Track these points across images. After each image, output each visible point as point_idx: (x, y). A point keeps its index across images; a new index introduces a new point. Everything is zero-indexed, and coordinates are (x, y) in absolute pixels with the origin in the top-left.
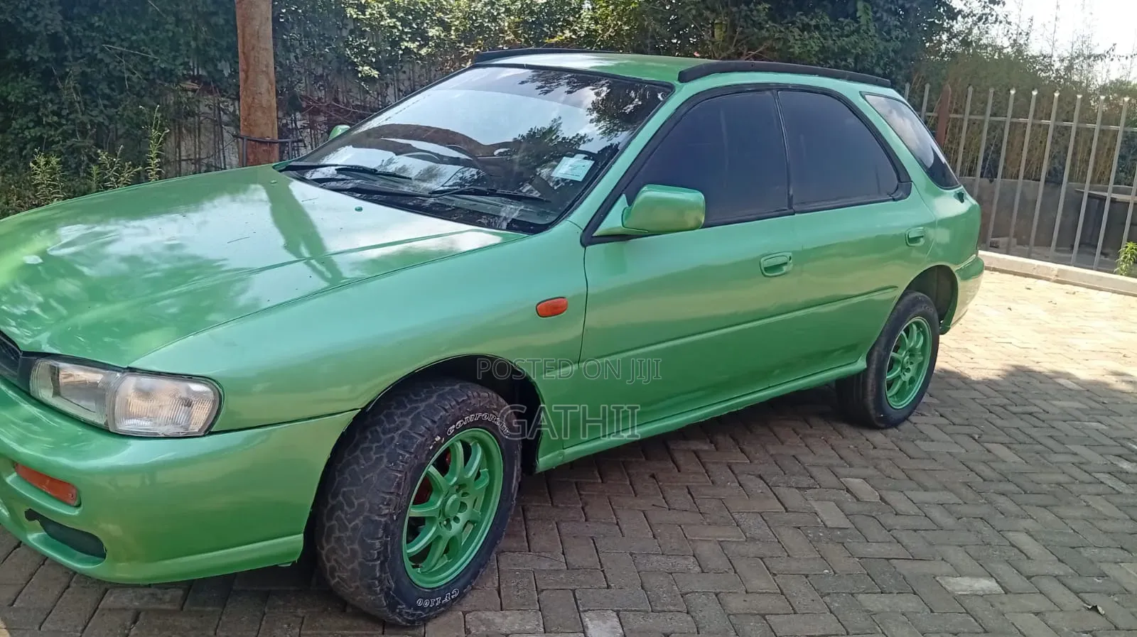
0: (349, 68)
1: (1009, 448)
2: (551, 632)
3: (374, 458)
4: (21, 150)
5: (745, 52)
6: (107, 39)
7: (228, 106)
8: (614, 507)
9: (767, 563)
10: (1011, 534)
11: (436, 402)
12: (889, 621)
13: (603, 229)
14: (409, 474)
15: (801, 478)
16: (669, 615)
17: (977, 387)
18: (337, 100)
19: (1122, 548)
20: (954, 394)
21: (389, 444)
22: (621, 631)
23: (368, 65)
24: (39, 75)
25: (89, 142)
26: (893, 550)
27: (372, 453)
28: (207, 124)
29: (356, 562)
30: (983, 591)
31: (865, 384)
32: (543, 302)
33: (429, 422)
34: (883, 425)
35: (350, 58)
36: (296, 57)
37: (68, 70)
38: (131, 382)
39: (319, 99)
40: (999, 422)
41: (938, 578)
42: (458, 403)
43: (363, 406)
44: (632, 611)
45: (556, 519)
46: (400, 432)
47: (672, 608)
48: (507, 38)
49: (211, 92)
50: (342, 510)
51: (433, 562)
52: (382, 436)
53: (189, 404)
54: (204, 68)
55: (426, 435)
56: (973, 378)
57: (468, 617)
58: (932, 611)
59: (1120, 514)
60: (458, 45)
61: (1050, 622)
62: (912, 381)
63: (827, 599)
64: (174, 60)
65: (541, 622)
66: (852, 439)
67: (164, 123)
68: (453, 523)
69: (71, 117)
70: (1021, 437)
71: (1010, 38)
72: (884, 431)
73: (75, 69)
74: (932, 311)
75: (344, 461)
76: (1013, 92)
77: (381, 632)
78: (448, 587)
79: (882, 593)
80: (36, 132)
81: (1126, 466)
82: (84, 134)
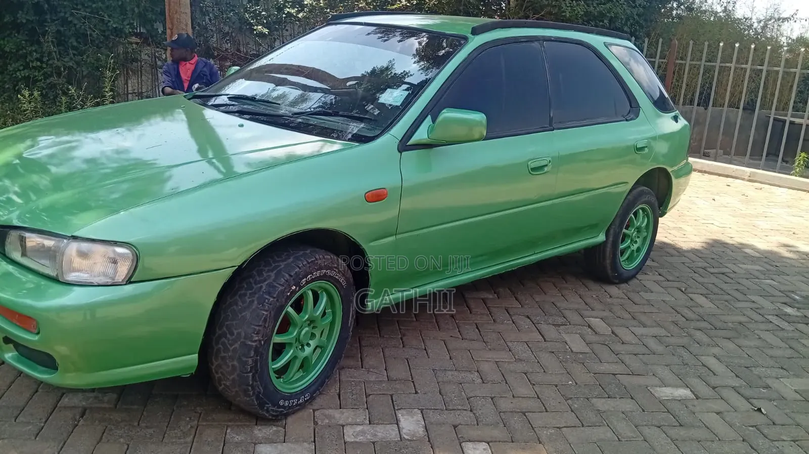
0: (248, 27)
1: (706, 297)
2: (374, 424)
3: (248, 302)
4: (15, 86)
5: (531, 16)
6: (75, 7)
7: (161, 54)
8: (424, 338)
9: (529, 376)
10: (703, 357)
11: (292, 262)
12: (613, 417)
13: (414, 140)
14: (272, 312)
15: (557, 318)
16: (458, 412)
17: (686, 254)
18: (239, 50)
19: (782, 368)
20: (669, 259)
21: (259, 291)
22: (423, 423)
23: (261, 25)
24: (26, 32)
25: (62, 80)
26: (618, 368)
27: (246, 298)
28: (146, 67)
29: (236, 374)
30: (681, 397)
31: (604, 251)
32: (370, 191)
33: (287, 276)
34: (617, 281)
35: (248, 20)
36: (210, 20)
37: (47, 29)
38: (74, 246)
39: (226, 50)
40: (700, 279)
41: (649, 388)
42: (308, 263)
43: (239, 264)
44: (432, 409)
45: (382, 345)
46: (266, 283)
47: (460, 407)
48: (360, 6)
49: (149, 45)
50: (226, 337)
51: (291, 375)
52: (254, 285)
53: (115, 262)
54: (144, 27)
55: (285, 285)
56: (684, 248)
57: (317, 413)
58: (644, 411)
59: (783, 345)
60: (325, 10)
61: (727, 419)
62: (639, 250)
63: (570, 401)
64: (123, 22)
65: (368, 418)
66: (595, 291)
67: (116, 67)
68: (306, 347)
69: (51, 62)
70: (716, 290)
71: (722, 5)
72: (618, 286)
73: (52, 28)
74: (653, 200)
75: (228, 303)
76: (721, 44)
77: (255, 423)
78: (303, 392)
79: (609, 398)
80: (26, 73)
81: (789, 310)
82: (59, 75)
